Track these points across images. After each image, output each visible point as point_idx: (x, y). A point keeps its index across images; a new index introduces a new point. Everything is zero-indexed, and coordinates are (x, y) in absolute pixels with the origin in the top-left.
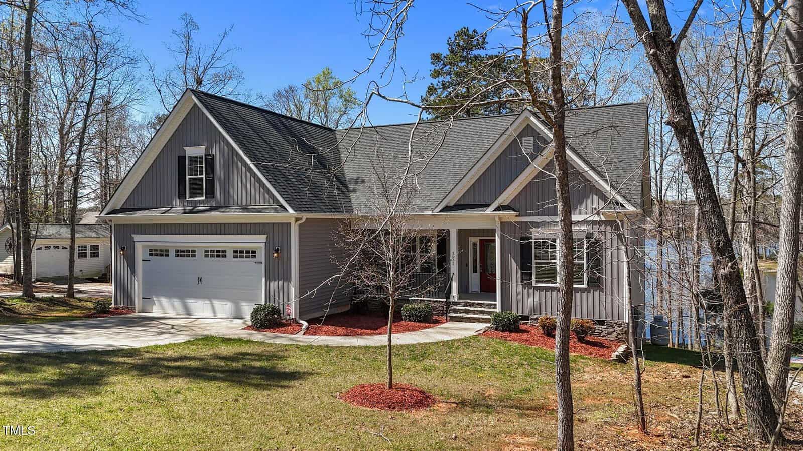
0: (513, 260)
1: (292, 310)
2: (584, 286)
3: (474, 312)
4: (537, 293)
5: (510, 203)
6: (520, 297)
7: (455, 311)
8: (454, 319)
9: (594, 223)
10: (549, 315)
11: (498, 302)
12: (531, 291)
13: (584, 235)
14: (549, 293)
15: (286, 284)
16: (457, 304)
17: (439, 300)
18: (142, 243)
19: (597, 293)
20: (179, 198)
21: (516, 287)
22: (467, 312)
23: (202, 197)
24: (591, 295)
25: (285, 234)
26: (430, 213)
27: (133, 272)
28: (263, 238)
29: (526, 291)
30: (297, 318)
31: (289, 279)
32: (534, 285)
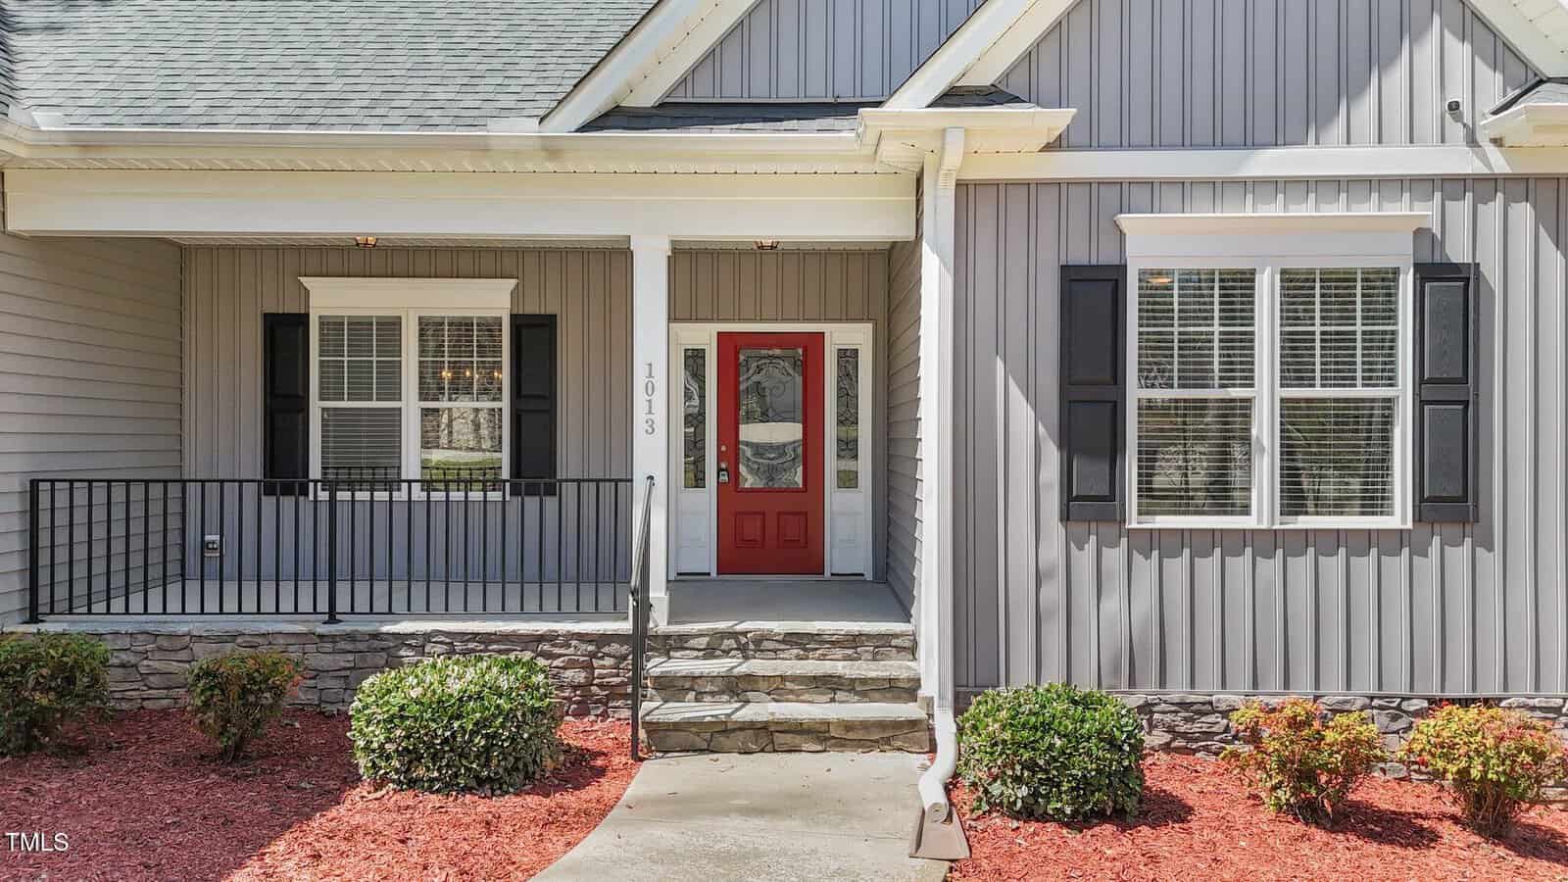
0: (1014, 389)
2: (1399, 516)
3: (778, 688)
4: (1146, 568)
5: (1007, 75)
6: (1053, 592)
7: (672, 687)
8: (675, 738)
9: (1452, 186)
10: (1208, 688)
11: (930, 625)
12: (1115, 557)
13: (1400, 256)
14: (1208, 566)
16: (672, 644)
17: (563, 627)
19: (1459, 556)
21: (1031, 537)
22: (737, 687)
24: (1428, 565)
26: (529, 127)
29: (1085, 558)
32: (1134, 522)
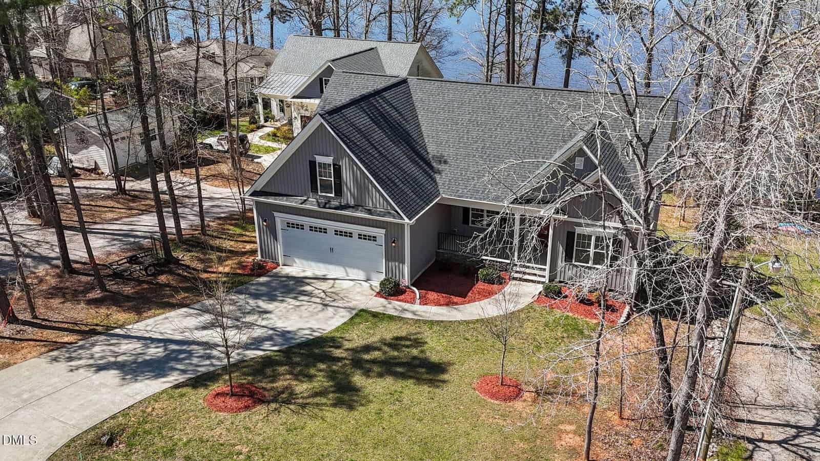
1: (406, 281)
3: (529, 274)
4: (575, 269)
6: (563, 269)
7: (516, 272)
11: (547, 267)
12: (571, 267)
14: (583, 269)
15: (401, 265)
16: (517, 265)
17: (503, 261)
18: (280, 219)
20: (312, 192)
21: (561, 264)
22: (524, 273)
23: (331, 193)
25: (400, 230)
27: (276, 238)
28: (383, 231)
29: (567, 267)
30: (410, 286)
31: (403, 263)
32: (573, 263)
